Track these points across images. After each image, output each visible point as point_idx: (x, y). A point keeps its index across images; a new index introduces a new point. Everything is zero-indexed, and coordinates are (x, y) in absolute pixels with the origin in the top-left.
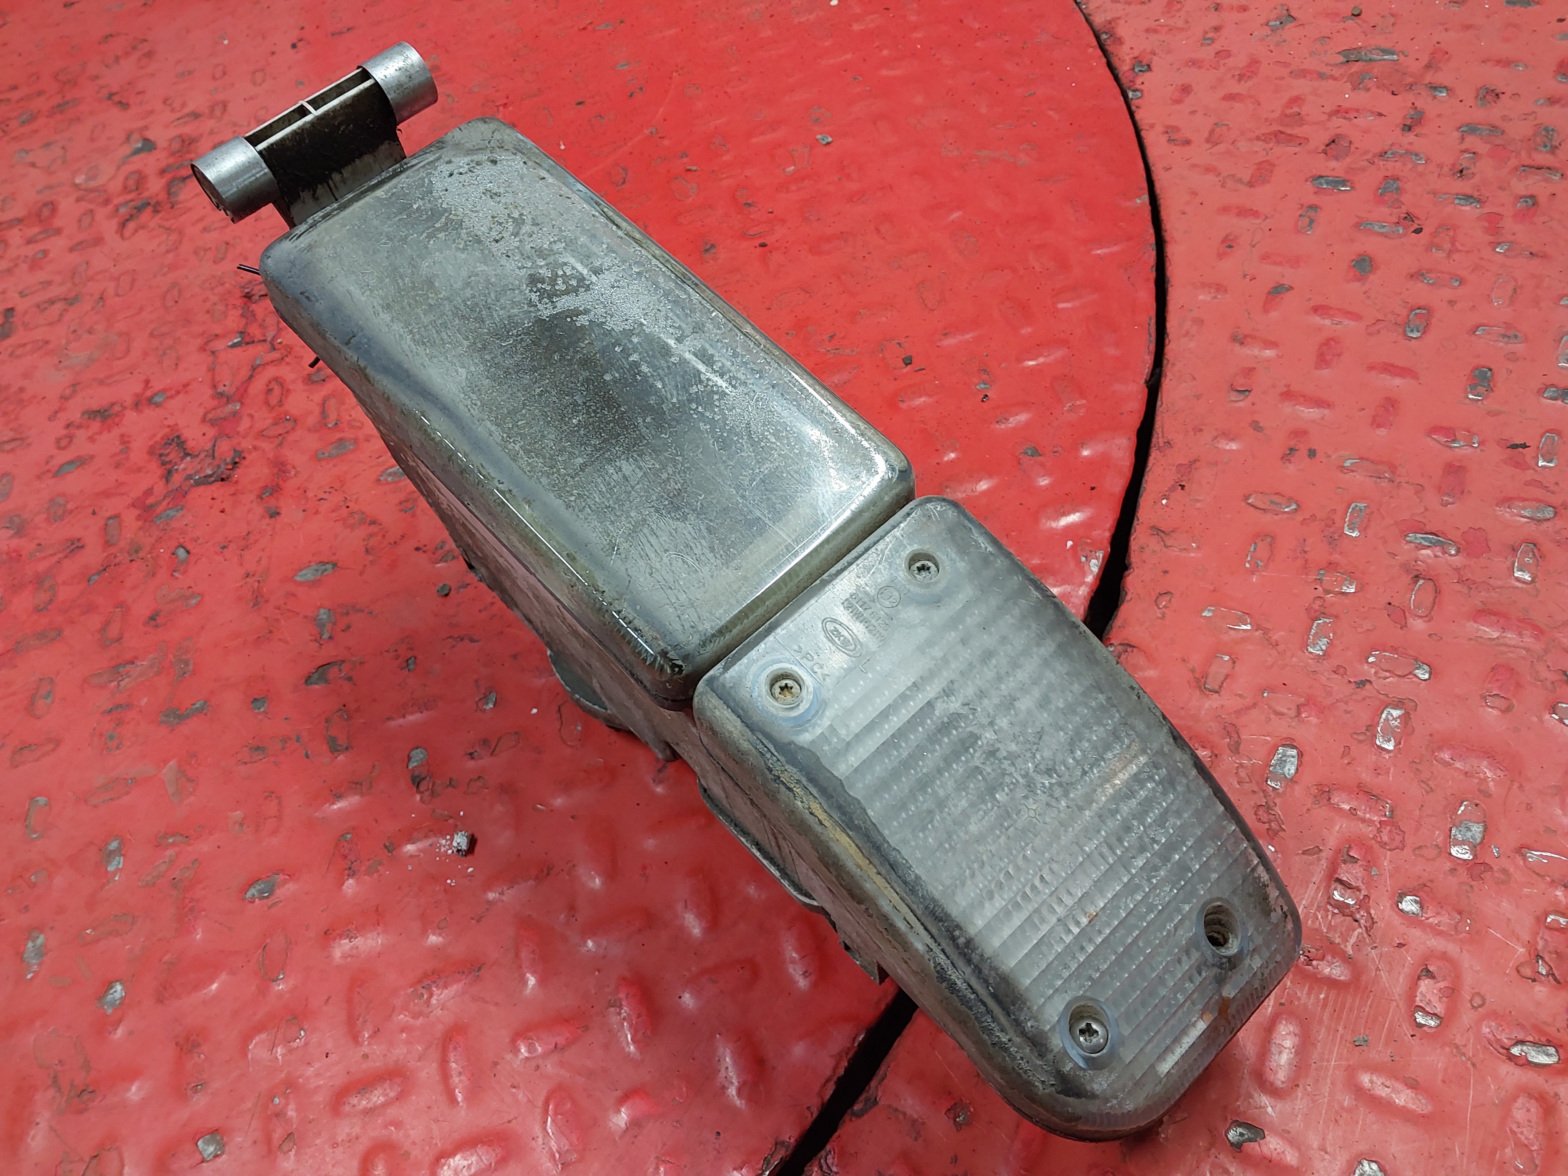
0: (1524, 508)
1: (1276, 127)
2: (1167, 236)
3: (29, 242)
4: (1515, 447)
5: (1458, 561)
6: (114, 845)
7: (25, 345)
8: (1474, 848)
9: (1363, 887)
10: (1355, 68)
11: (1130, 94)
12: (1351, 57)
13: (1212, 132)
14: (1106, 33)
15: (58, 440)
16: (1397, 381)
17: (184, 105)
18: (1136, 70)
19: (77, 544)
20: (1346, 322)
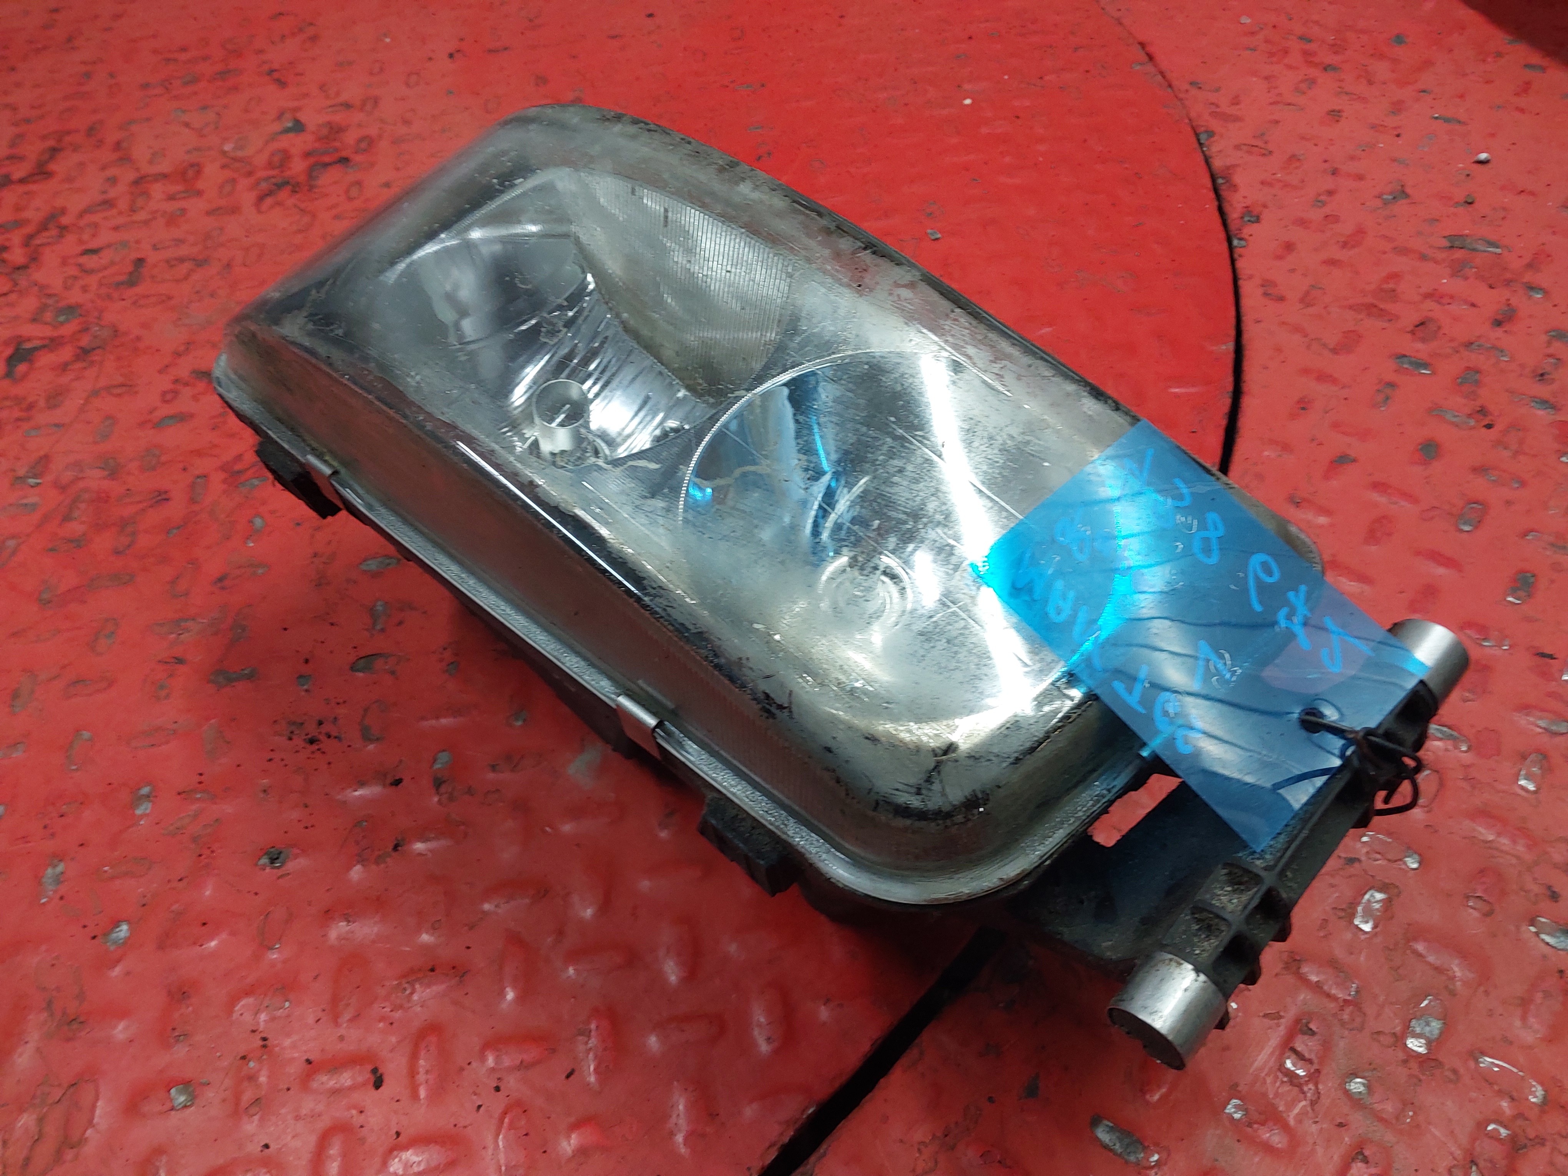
0: (1541, 718)
1: (1369, 300)
2: (1245, 387)
3: (171, 198)
4: (1543, 655)
5: (1468, 758)
6: (145, 790)
7: (148, 296)
8: (1429, 1044)
9: (1316, 1061)
10: (1458, 254)
11: (1235, 242)
12: (1455, 242)
13: (1307, 293)
14: (1223, 178)
15: (164, 393)
16: (1441, 571)
17: (338, 94)
18: (1246, 219)
19: (164, 496)
20: (1403, 503)
